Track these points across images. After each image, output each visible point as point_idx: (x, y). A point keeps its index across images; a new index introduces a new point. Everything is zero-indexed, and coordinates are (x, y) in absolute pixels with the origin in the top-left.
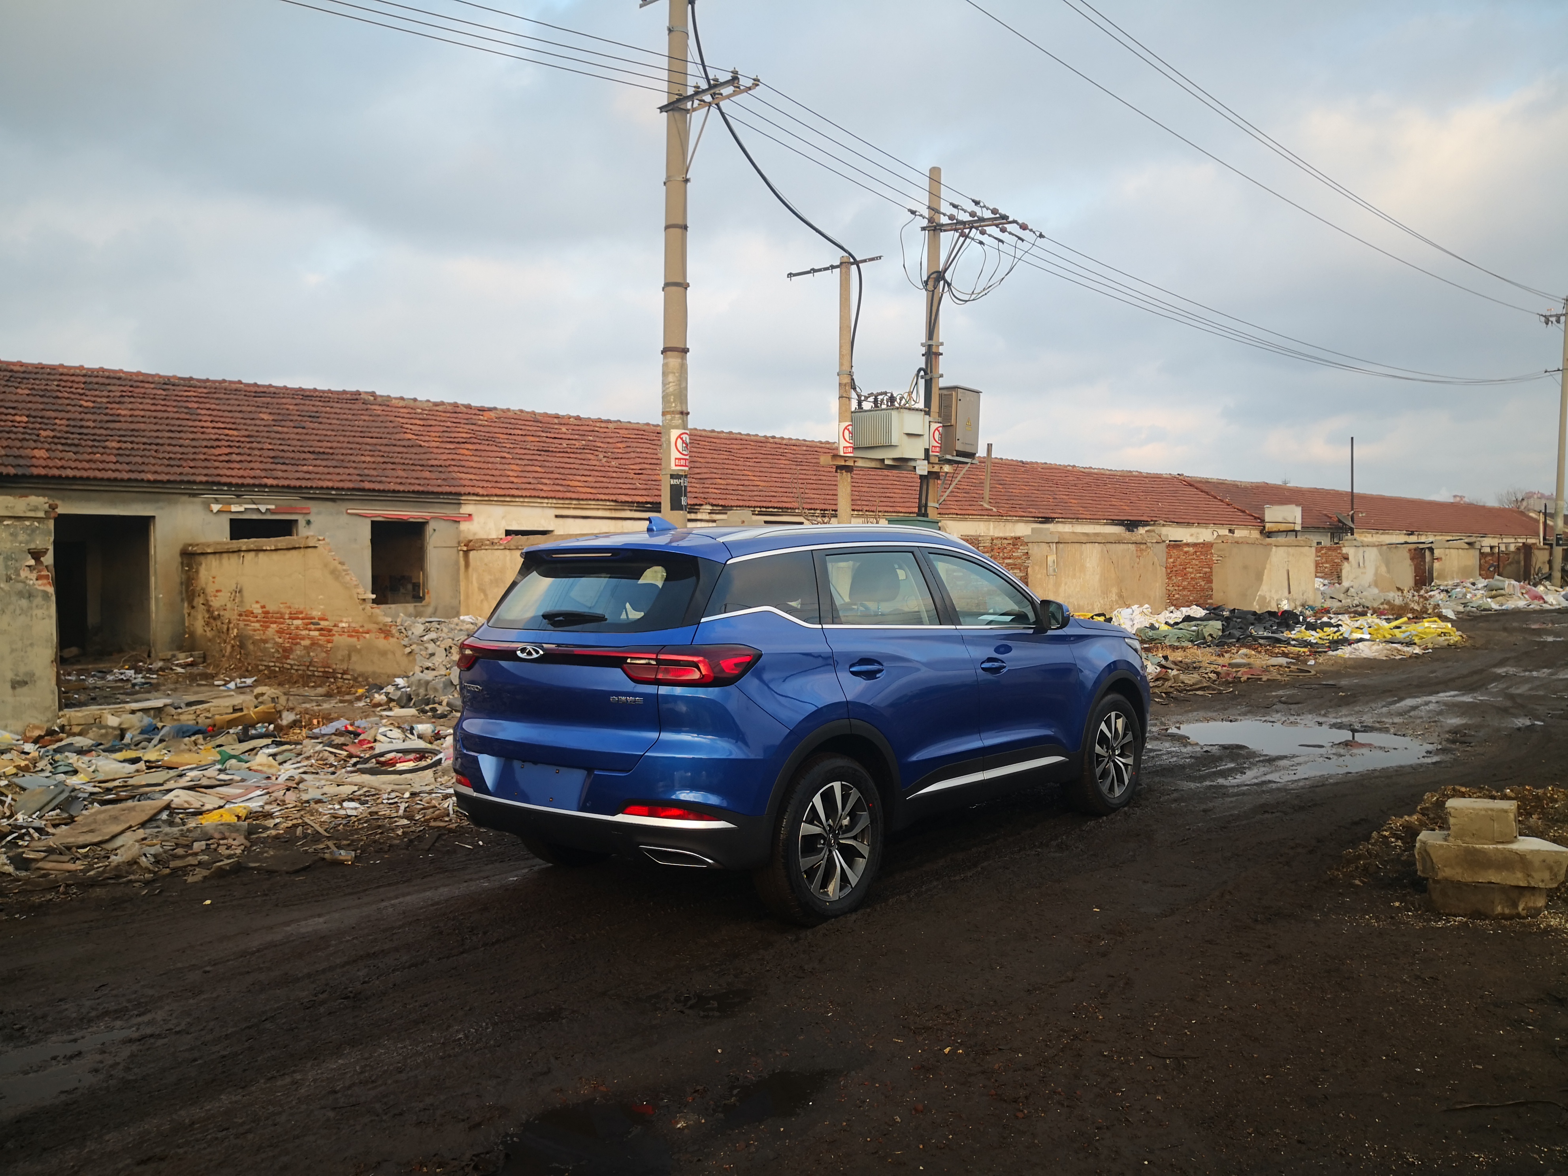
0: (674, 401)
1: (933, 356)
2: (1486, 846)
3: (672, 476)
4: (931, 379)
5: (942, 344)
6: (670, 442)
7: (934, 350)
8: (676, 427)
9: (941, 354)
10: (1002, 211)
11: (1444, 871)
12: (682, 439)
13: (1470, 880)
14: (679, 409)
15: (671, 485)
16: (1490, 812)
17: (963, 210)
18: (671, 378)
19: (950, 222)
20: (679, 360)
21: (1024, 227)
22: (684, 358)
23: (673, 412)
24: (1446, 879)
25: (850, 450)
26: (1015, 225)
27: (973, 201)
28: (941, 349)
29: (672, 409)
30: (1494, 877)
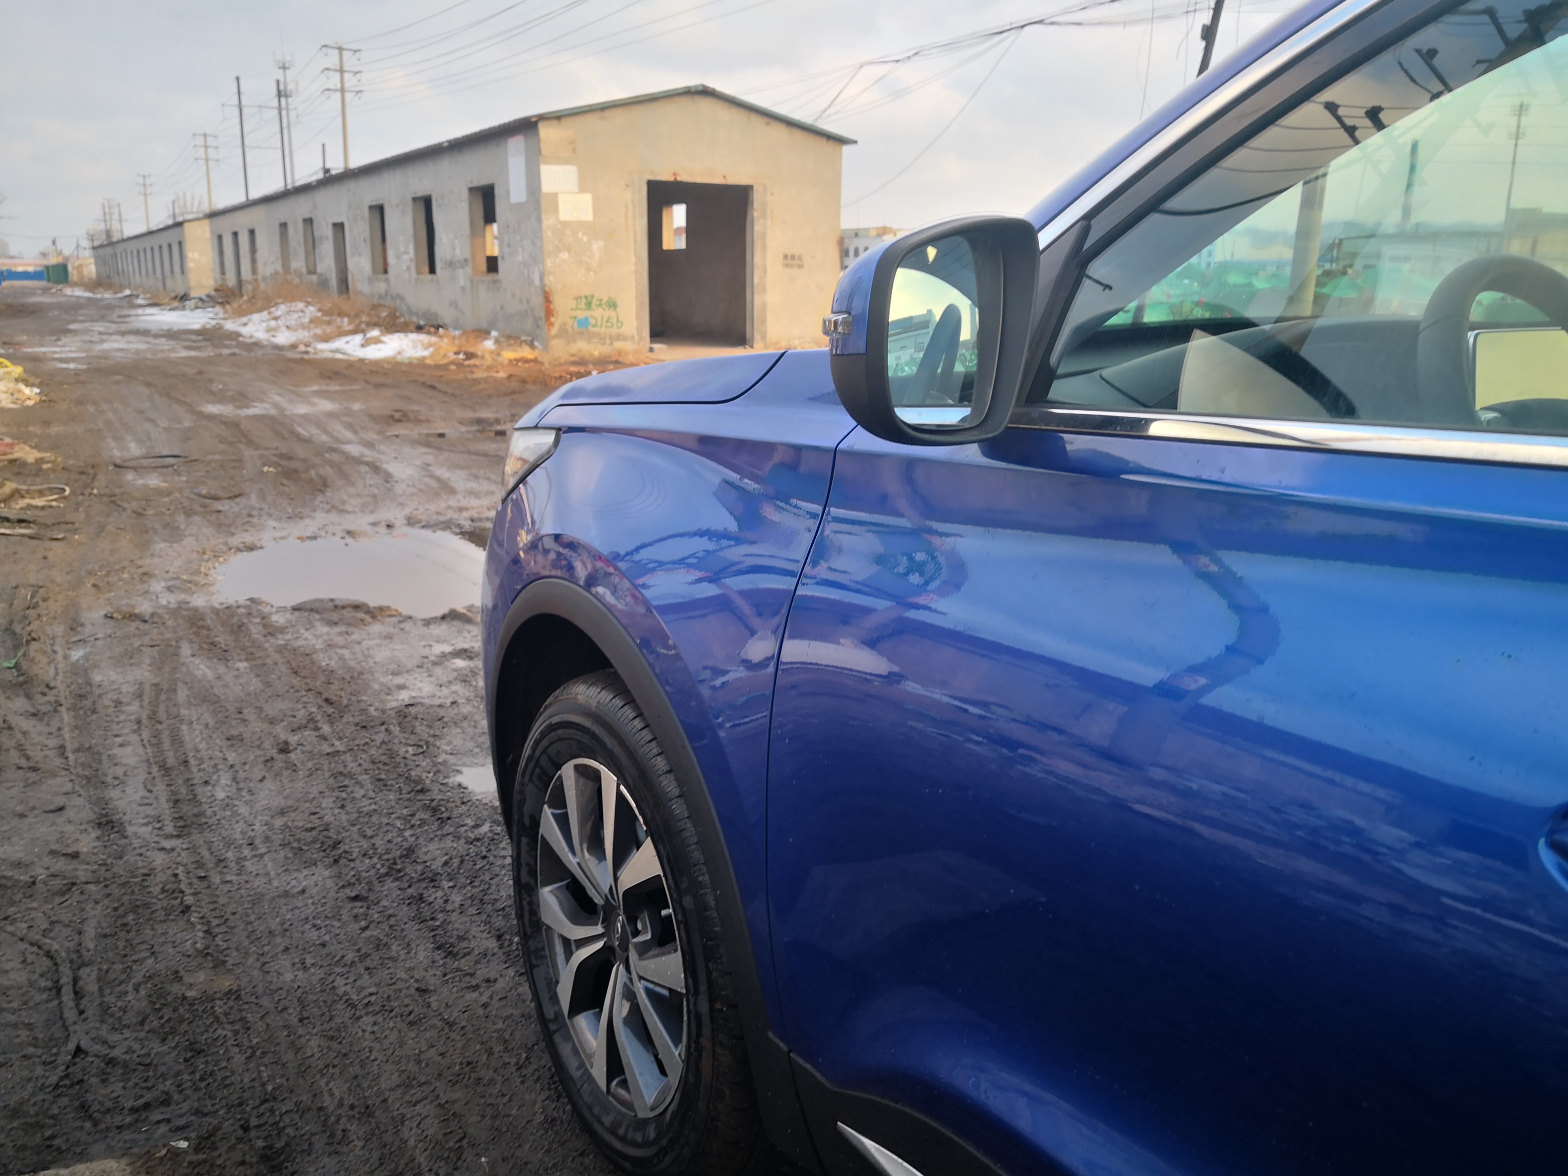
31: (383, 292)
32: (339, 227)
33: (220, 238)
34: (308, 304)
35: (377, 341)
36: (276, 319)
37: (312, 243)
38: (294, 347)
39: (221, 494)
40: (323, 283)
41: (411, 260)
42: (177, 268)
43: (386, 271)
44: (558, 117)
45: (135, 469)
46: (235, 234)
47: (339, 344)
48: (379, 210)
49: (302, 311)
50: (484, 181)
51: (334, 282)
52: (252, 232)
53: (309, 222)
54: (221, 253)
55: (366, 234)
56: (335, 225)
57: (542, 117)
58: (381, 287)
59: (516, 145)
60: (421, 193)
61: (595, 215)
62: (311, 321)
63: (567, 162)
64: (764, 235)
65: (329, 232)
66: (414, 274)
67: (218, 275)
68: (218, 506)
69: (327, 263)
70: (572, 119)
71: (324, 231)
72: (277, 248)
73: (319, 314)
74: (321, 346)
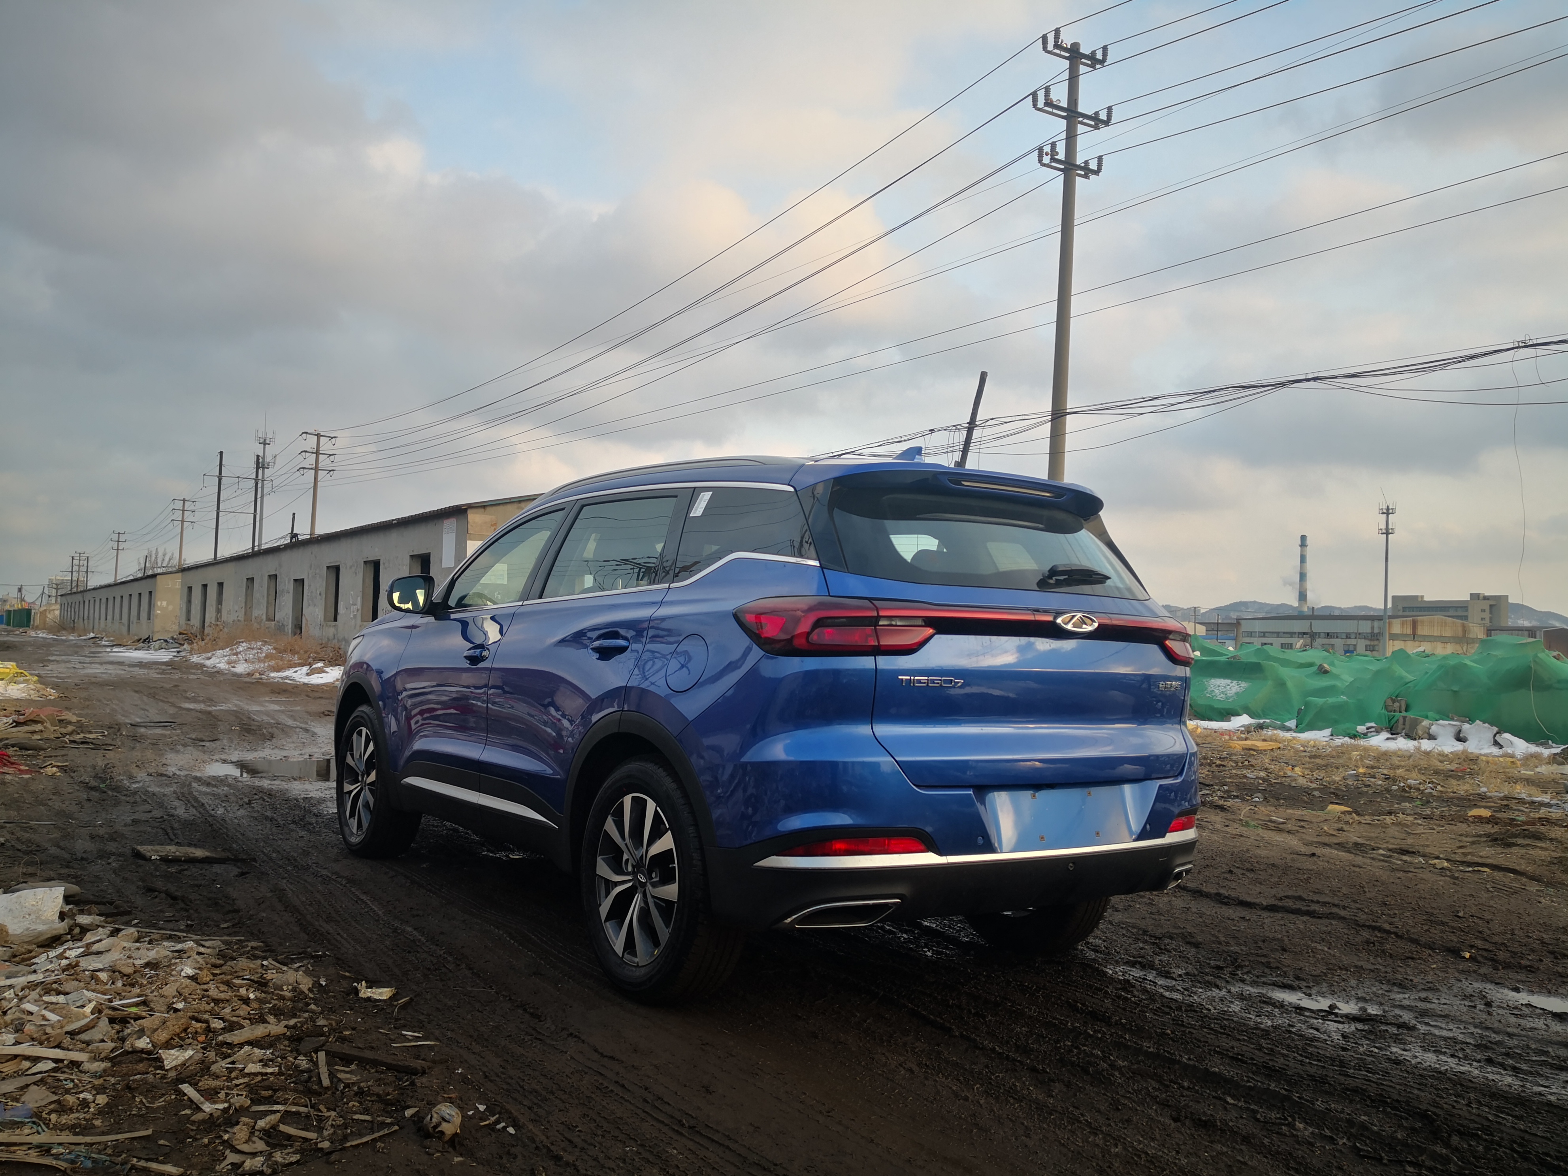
31: (331, 635)
32: (299, 583)
33: (190, 588)
34: (265, 643)
35: (321, 671)
36: (236, 654)
37: (275, 594)
38: (249, 675)
39: (204, 738)
40: (281, 628)
41: (358, 610)
42: (144, 615)
43: (335, 620)
44: (483, 506)
45: (145, 727)
46: (205, 586)
47: (289, 673)
48: (335, 570)
49: (260, 649)
50: (423, 551)
51: (289, 628)
52: (221, 585)
53: (274, 577)
54: (189, 601)
55: (323, 589)
56: (295, 580)
57: (471, 506)
58: (330, 632)
59: (450, 524)
60: (372, 558)
62: (266, 657)
65: (290, 586)
66: (359, 622)
67: (183, 621)
68: (203, 743)
69: (285, 611)
70: (494, 508)
71: (286, 586)
72: (242, 599)
73: (274, 652)
74: (272, 675)
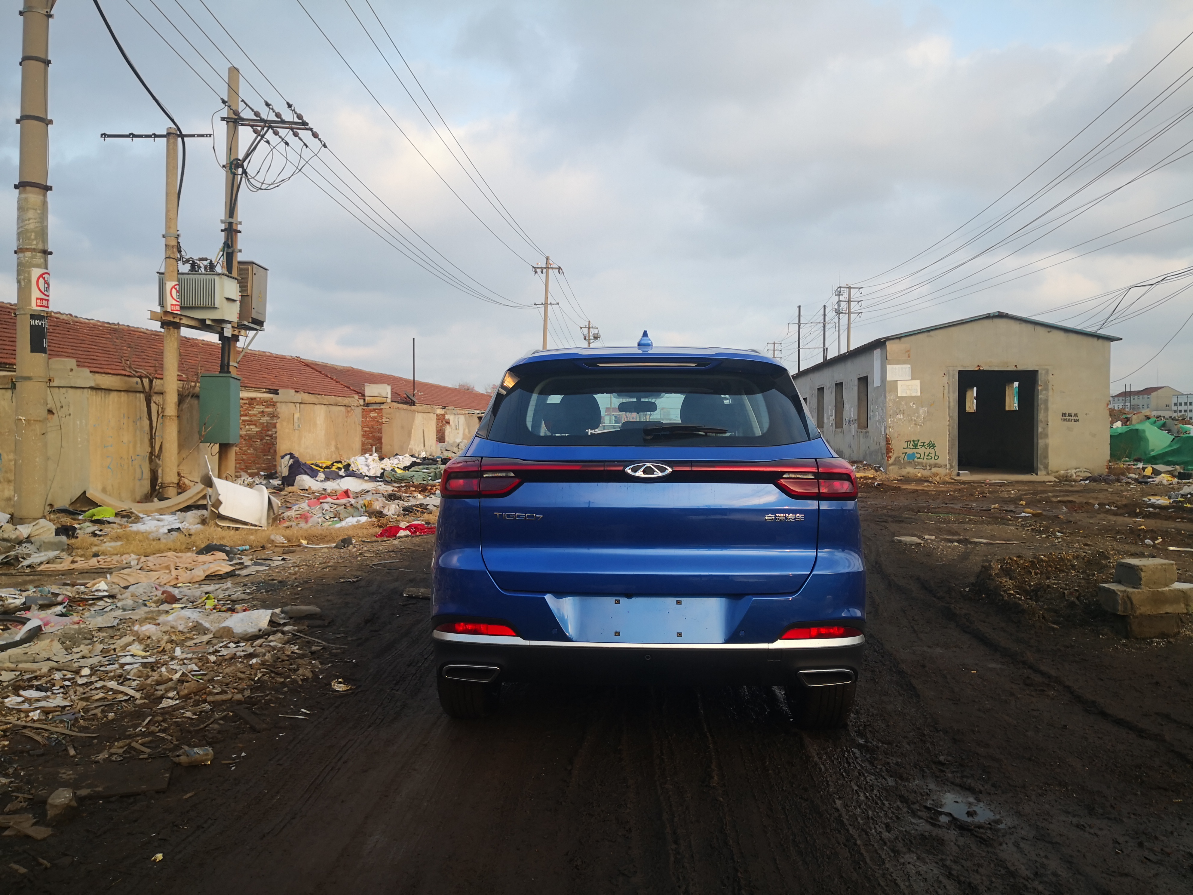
0: (36, 239)
1: (234, 233)
2: (1164, 589)
3: (33, 317)
4: (232, 253)
5: (240, 223)
6: (30, 281)
7: (234, 227)
8: (38, 266)
9: (240, 232)
10: (305, 119)
11: (1140, 609)
12: (44, 279)
13: (1155, 613)
14: (40, 246)
15: (32, 326)
16: (1163, 566)
17: (272, 109)
18: (31, 214)
19: (255, 118)
20: (42, 197)
21: (315, 135)
22: (45, 196)
23: (34, 250)
24: (1141, 614)
25: (178, 308)
26: (310, 131)
27: (288, 103)
28: (239, 227)
29: (33, 247)
30: (1169, 609)
41: (833, 420)
43: (823, 427)
44: (899, 337)
48: (822, 391)
50: (863, 374)
55: (816, 405)
57: (888, 339)
59: (877, 352)
60: (838, 381)
61: (921, 393)
63: (904, 363)
64: (1046, 401)
66: (834, 428)
70: (908, 338)
